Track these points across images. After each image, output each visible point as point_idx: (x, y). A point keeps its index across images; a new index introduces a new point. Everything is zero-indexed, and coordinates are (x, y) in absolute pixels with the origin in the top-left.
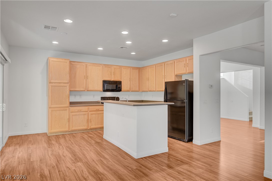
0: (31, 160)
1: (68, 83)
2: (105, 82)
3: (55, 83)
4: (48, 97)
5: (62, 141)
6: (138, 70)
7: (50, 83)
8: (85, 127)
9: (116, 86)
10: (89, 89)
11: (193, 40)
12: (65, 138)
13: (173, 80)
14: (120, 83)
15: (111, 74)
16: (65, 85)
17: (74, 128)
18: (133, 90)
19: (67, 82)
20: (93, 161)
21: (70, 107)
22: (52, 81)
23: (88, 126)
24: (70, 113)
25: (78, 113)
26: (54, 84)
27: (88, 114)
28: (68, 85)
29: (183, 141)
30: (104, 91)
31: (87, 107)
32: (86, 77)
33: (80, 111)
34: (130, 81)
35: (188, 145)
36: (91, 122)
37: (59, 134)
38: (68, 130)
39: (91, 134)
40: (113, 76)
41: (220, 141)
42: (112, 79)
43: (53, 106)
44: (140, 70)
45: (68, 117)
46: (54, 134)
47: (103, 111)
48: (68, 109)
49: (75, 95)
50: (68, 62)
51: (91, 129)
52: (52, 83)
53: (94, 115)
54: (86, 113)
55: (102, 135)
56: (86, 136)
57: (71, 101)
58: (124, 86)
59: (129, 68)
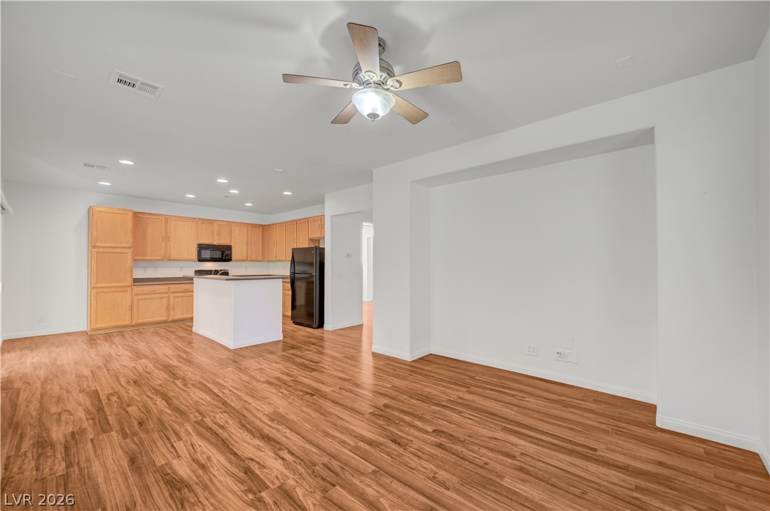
0: (58, 363)
1: (130, 248)
2: (201, 247)
3: (104, 247)
4: (89, 270)
5: (117, 340)
6: (261, 229)
7: (95, 247)
8: (163, 319)
9: (223, 252)
10: (172, 257)
11: (324, 195)
12: (123, 336)
13: (306, 245)
14: (229, 248)
15: (213, 235)
16: (124, 250)
17: (141, 321)
18: (253, 259)
19: (128, 246)
20: (166, 356)
21: (133, 287)
22: (98, 244)
23: (168, 316)
24: (134, 296)
25: (150, 296)
26: (101, 250)
27: (169, 298)
28: (130, 252)
29: (312, 328)
30: (201, 260)
31: (167, 286)
32: (167, 239)
33: (154, 293)
34: (247, 245)
35: (317, 332)
36: (174, 309)
37: (113, 330)
38: (129, 323)
39: (173, 328)
40: (216, 237)
41: (362, 325)
42: (216, 242)
43: (98, 285)
44: (264, 228)
45: (129, 303)
46: (102, 332)
47: (193, 291)
48: (129, 289)
49: (145, 268)
50: (131, 214)
51: (174, 321)
52: (98, 247)
53: (180, 299)
54: (165, 295)
55: (191, 327)
56: (163, 330)
57: (136, 276)
58: (236, 254)
59: (246, 226)
